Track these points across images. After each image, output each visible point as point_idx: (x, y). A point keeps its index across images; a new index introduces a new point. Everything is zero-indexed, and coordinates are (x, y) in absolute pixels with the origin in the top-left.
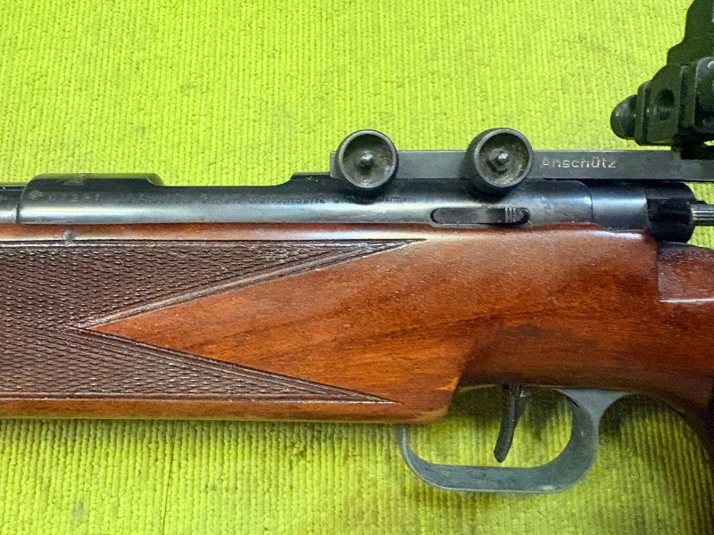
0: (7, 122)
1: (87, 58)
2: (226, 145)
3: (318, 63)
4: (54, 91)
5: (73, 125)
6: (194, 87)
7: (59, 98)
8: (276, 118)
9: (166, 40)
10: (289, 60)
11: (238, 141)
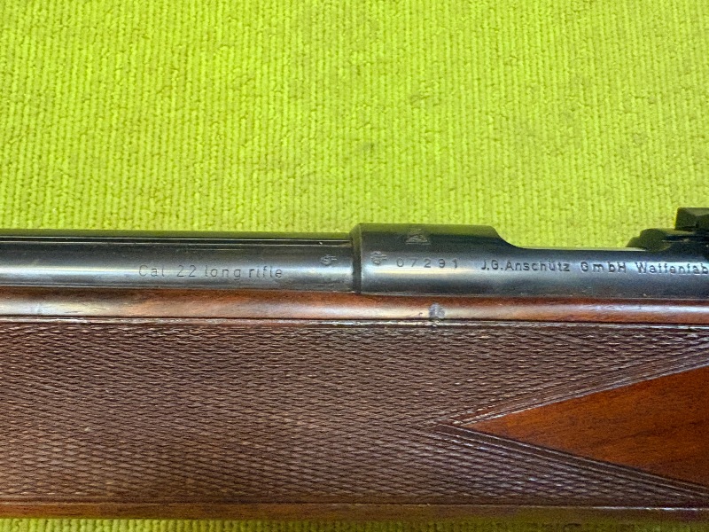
0: (214, 134)
1: (300, 59)
2: (467, 168)
3: (561, 73)
4: (265, 98)
5: (291, 139)
6: (425, 98)
7: (271, 107)
8: (519, 137)
9: (389, 40)
10: (528, 69)
11: (479, 163)
